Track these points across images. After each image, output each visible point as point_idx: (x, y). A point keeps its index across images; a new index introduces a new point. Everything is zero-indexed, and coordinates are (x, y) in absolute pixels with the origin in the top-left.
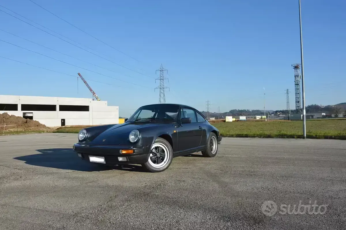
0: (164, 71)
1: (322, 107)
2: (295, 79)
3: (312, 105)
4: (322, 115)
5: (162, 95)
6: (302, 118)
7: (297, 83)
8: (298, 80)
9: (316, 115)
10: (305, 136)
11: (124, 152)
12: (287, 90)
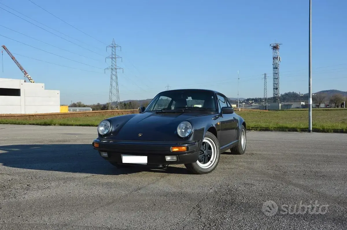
0: (116, 48)
1: (301, 95)
2: (274, 62)
3: (290, 93)
4: (301, 104)
5: (114, 77)
6: (280, 108)
7: (276, 66)
8: (277, 63)
9: (294, 105)
10: (311, 129)
11: (176, 149)
12: (265, 74)
